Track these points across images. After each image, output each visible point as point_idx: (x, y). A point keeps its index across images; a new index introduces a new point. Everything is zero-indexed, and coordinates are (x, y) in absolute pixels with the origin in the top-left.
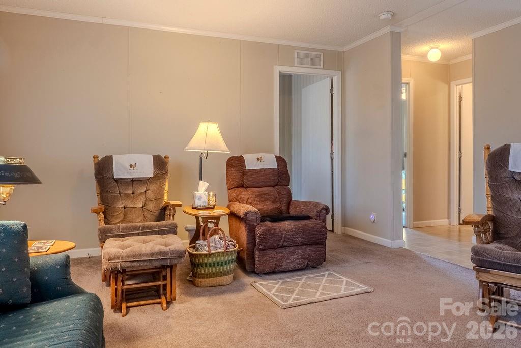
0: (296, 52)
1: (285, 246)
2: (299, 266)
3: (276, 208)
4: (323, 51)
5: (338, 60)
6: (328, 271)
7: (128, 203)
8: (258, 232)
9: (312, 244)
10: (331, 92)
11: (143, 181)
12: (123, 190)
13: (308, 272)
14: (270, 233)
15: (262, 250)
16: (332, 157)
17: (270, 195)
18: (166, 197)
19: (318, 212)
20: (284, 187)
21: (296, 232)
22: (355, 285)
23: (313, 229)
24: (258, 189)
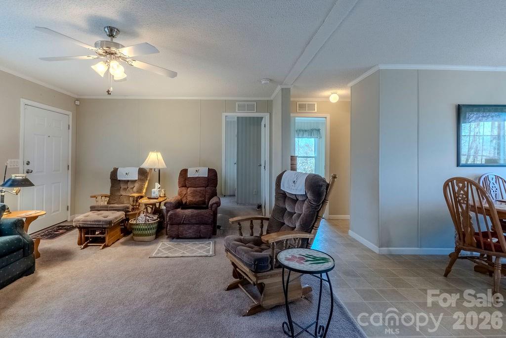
0: (237, 103)
1: (185, 224)
3: (201, 201)
4: (257, 101)
5: (267, 106)
6: (212, 241)
7: (123, 193)
8: (169, 214)
9: (203, 224)
10: (265, 127)
11: (134, 182)
12: (123, 186)
13: (201, 240)
14: (176, 215)
15: (171, 224)
16: (265, 168)
17: (200, 192)
18: (144, 191)
19: (211, 205)
20: (211, 188)
21: (192, 216)
22: (208, 251)
23: (203, 215)
24: (195, 189)
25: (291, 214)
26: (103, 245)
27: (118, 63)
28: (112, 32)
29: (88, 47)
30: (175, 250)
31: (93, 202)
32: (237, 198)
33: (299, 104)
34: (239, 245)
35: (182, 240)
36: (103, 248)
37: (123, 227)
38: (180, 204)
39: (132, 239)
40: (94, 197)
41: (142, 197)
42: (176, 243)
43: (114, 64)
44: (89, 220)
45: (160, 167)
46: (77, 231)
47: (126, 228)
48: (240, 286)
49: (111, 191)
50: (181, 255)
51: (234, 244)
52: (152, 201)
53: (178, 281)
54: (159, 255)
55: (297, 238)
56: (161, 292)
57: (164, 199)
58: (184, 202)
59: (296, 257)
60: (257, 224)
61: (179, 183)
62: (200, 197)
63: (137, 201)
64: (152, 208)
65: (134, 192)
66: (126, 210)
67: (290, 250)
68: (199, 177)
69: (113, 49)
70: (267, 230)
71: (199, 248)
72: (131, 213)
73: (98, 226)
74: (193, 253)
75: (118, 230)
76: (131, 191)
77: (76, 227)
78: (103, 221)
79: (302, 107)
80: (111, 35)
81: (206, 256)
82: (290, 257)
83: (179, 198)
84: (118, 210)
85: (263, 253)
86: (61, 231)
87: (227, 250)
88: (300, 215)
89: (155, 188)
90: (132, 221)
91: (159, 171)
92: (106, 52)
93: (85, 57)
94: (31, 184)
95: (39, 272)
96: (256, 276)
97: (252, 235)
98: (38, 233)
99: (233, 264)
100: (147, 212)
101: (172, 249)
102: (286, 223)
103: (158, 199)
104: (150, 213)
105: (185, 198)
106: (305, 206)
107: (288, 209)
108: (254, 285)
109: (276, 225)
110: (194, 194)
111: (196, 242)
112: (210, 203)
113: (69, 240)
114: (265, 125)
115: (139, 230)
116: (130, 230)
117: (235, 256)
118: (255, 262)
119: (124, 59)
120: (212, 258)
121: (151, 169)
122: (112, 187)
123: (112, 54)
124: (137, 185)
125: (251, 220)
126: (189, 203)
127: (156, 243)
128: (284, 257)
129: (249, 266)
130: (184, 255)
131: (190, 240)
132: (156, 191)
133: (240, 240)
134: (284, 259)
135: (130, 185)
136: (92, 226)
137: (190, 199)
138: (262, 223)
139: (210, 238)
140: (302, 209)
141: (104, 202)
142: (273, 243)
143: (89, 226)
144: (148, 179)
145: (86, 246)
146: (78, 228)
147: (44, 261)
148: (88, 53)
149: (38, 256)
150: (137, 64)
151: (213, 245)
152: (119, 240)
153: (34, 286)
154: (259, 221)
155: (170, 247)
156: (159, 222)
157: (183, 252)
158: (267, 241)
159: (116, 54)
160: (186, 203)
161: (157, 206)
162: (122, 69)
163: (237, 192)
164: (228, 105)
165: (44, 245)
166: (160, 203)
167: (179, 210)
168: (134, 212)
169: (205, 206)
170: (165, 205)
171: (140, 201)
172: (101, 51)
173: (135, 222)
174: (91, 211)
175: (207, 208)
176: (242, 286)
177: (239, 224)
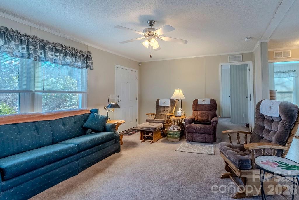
0: (229, 57)
1: (196, 133)
2: (202, 141)
3: (206, 119)
4: (243, 54)
5: (251, 56)
6: (213, 145)
7: (162, 113)
8: (187, 126)
9: (208, 134)
10: (249, 71)
11: (168, 107)
12: (162, 109)
13: (206, 144)
14: (191, 127)
15: (188, 133)
16: (250, 99)
17: (206, 114)
18: (173, 112)
19: (212, 122)
20: (213, 111)
21: (200, 128)
22: (211, 151)
23: (207, 128)
24: (202, 112)
25: (269, 131)
26: (152, 141)
27: (155, 40)
28: (151, 23)
29: (139, 33)
30: (190, 148)
31: (147, 118)
32: (232, 119)
33: (276, 53)
34: (228, 149)
35: (194, 143)
36: (152, 143)
37: (162, 132)
38: (193, 121)
39: (167, 139)
40: (148, 114)
41: (172, 116)
42: (191, 144)
43: (153, 40)
44: (145, 127)
45: (181, 98)
46: (139, 133)
47: (163, 133)
48: (231, 177)
49: (156, 112)
50: (193, 152)
51: (225, 148)
52: (177, 118)
53: (190, 167)
54: (181, 150)
55: (273, 149)
56: (180, 172)
57: (184, 117)
58: (196, 120)
59: (270, 162)
60: (242, 136)
61: (193, 108)
62: (206, 117)
63: (169, 118)
64: (177, 122)
65: (168, 113)
66: (163, 123)
67: (266, 156)
68: (205, 105)
69: (152, 32)
70: (250, 141)
71: (205, 149)
72: (167, 124)
73: (149, 130)
74: (200, 151)
75: (160, 133)
76: (166, 112)
77: (139, 130)
78: (151, 128)
79: (278, 54)
80: (151, 25)
81: (209, 154)
82: (265, 162)
83: (193, 117)
84: (159, 122)
85: (246, 156)
86: (133, 132)
87: (221, 152)
88: (276, 132)
89: (179, 111)
90: (167, 129)
91: (181, 100)
92: (149, 34)
93: (139, 39)
94: (119, 107)
95: (122, 151)
96: (240, 172)
97: (239, 143)
98: (123, 132)
99: (225, 161)
100: (175, 124)
101: (189, 147)
102: (265, 137)
103: (180, 117)
104: (176, 125)
105: (196, 117)
106: (279, 125)
107: (266, 127)
108: (240, 178)
109: (257, 138)
110: (202, 115)
111: (204, 145)
112: (212, 121)
113: (136, 137)
114: (249, 70)
115: (170, 134)
116: (166, 134)
117: (226, 156)
118: (239, 162)
119: (158, 37)
120: (213, 156)
121: (177, 100)
122: (157, 109)
123: (152, 35)
124: (169, 109)
125: (238, 133)
126: (199, 120)
127: (179, 143)
128: (259, 161)
129: (235, 164)
130: (195, 152)
131: (200, 143)
132: (180, 112)
133: (230, 146)
134: (260, 162)
135: (166, 109)
136: (146, 130)
137: (199, 118)
138: (246, 135)
139: (212, 143)
140: (278, 128)
141: (152, 118)
142: (253, 150)
143: (145, 130)
144: (176, 105)
145: (144, 141)
146: (140, 131)
147: (124, 147)
148: (140, 36)
149: (122, 144)
150: (165, 39)
151: (214, 148)
152: (160, 139)
153: (119, 158)
154: (244, 134)
155: (187, 146)
156: (181, 131)
157: (194, 150)
158: (248, 148)
159: (153, 34)
160: (197, 120)
161: (181, 122)
162: (157, 42)
163: (232, 115)
164: (223, 59)
165: (125, 138)
166: (182, 119)
167: (193, 124)
168: (168, 124)
169: (208, 123)
170: (184, 121)
171: (171, 118)
172: (146, 34)
173: (168, 130)
174: (146, 122)
175: (210, 124)
176: (232, 177)
177: (229, 135)
